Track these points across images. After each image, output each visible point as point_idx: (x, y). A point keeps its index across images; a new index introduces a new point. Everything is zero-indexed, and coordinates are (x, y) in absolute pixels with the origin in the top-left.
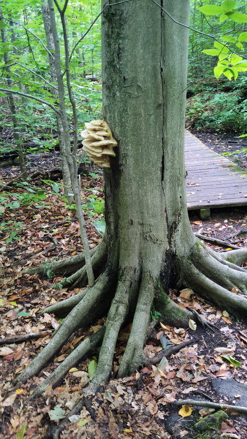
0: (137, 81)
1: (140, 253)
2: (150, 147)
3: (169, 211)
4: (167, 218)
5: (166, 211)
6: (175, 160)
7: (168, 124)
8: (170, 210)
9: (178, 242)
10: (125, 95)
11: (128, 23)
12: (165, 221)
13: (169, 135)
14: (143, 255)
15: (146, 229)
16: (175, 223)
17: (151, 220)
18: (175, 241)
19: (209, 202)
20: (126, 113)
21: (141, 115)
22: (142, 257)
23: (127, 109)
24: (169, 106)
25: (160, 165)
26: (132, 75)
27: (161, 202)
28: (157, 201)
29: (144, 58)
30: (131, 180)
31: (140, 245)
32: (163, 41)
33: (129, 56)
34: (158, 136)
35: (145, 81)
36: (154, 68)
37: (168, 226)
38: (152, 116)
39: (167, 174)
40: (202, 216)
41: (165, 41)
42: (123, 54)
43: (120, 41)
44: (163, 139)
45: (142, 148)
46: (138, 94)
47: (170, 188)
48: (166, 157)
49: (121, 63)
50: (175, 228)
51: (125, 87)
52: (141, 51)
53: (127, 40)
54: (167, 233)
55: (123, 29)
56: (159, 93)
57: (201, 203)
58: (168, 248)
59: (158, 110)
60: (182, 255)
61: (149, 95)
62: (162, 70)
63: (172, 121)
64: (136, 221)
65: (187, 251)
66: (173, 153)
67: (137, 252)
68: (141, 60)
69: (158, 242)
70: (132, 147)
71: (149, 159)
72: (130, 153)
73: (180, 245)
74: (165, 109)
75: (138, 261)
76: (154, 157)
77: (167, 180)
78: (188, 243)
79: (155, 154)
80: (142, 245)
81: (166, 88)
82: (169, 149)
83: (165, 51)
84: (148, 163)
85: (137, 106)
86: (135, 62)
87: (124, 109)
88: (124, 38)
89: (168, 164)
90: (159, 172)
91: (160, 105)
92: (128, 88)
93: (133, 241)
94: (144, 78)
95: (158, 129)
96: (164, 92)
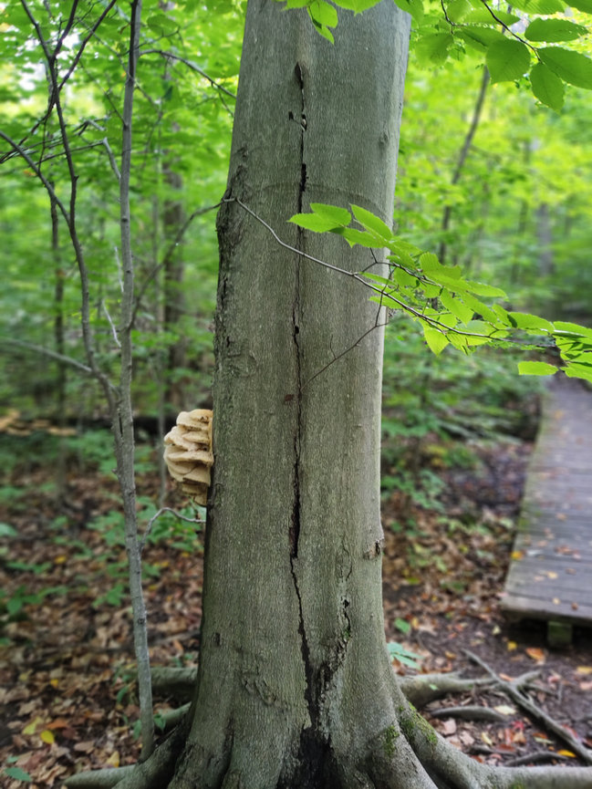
0: (248, 348)
1: (232, 721)
2: (266, 481)
3: (313, 633)
4: (305, 650)
5: (301, 631)
6: (327, 516)
7: (309, 437)
8: (315, 630)
9: (336, 715)
10: (230, 371)
11: (242, 243)
12: (300, 655)
13: (311, 461)
14: (237, 726)
15: (249, 666)
16: (325, 665)
17: (262, 645)
18: (328, 710)
19: (574, 608)
20: (229, 405)
21: (253, 413)
22: (233, 731)
23: (231, 398)
24: (313, 401)
25: (289, 523)
26: (243, 336)
27: (290, 608)
28: (279, 603)
29: (262, 306)
30: (226, 541)
31: (233, 700)
32: (301, 278)
33: (241, 302)
34: (284, 460)
35: (262, 349)
36: (280, 325)
37: (309, 670)
38: (274, 417)
39: (307, 546)
40: (552, 637)
41: (304, 278)
42: (231, 298)
43: (229, 275)
44: (296, 466)
45: (251, 480)
46: (250, 371)
47: (316, 579)
48: (304, 508)
49: (226, 312)
50: (328, 679)
51: (229, 357)
52: (259, 294)
53: (239, 273)
54: (305, 686)
55: (234, 254)
56: (288, 374)
57: (556, 606)
58: (309, 724)
59: (286, 407)
60: (343, 751)
61: (270, 375)
62: (297, 330)
63: (319, 432)
64: (227, 638)
65: (357, 745)
66: (323, 499)
67: (223, 715)
68: (257, 310)
69: (277, 704)
70: (234, 474)
71: (263, 506)
72: (229, 486)
73: (340, 725)
74: (304, 405)
75: (222, 737)
76: (275, 503)
77: (305, 559)
78: (362, 725)
79: (276, 496)
80: (236, 702)
81: (306, 366)
82: (312, 490)
83: (304, 295)
84: (262, 512)
85: (248, 393)
86: (247, 313)
87: (226, 398)
88: (233, 270)
89: (309, 523)
90: (286, 539)
91: (289, 398)
92: (235, 359)
93: (217, 685)
94: (262, 343)
95: (284, 445)
96: (303, 373)
